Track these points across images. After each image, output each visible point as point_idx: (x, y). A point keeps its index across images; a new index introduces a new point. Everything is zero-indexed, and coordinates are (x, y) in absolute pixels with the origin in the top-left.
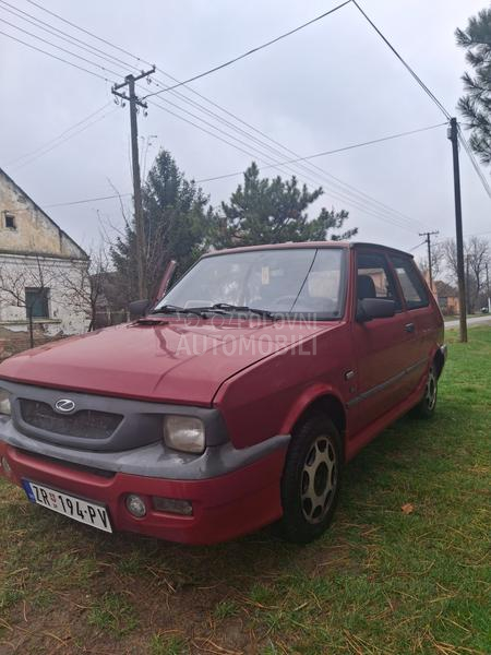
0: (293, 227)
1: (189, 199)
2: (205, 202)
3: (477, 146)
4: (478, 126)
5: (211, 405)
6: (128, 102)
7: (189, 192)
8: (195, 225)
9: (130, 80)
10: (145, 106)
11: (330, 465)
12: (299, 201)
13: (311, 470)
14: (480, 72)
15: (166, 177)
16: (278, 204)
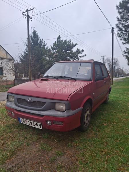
0: (70, 53)
1: (41, 44)
2: (46, 45)
3: (119, 35)
4: (120, 31)
5: (67, 101)
6: (27, 17)
7: (41, 42)
8: (43, 51)
9: (27, 11)
10: (31, 18)
11: (89, 114)
12: (71, 46)
13: (86, 115)
14: (121, 16)
15: (35, 38)
16: (66, 47)
